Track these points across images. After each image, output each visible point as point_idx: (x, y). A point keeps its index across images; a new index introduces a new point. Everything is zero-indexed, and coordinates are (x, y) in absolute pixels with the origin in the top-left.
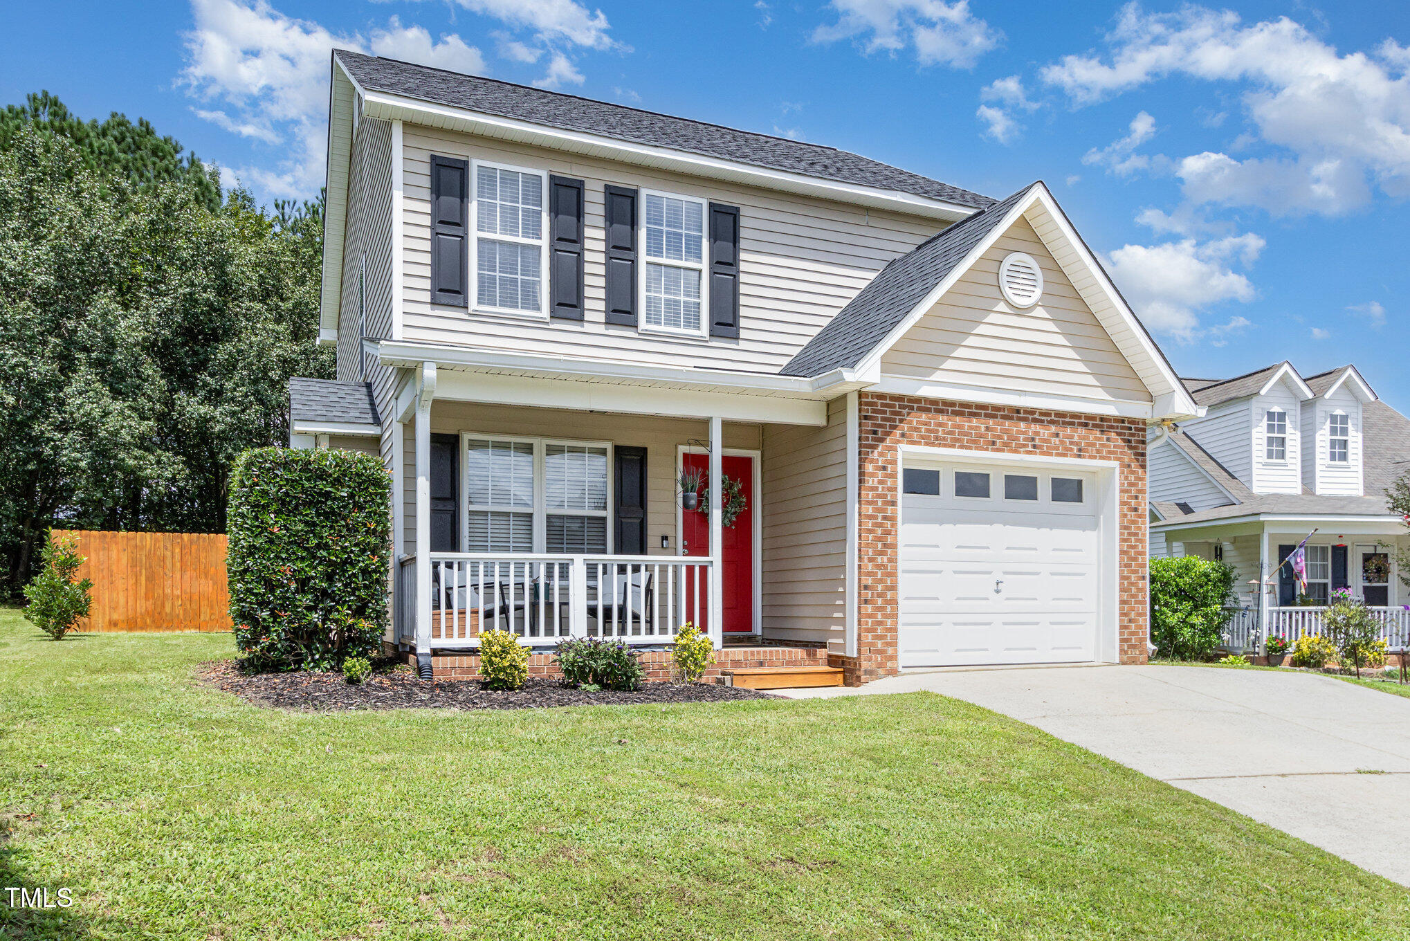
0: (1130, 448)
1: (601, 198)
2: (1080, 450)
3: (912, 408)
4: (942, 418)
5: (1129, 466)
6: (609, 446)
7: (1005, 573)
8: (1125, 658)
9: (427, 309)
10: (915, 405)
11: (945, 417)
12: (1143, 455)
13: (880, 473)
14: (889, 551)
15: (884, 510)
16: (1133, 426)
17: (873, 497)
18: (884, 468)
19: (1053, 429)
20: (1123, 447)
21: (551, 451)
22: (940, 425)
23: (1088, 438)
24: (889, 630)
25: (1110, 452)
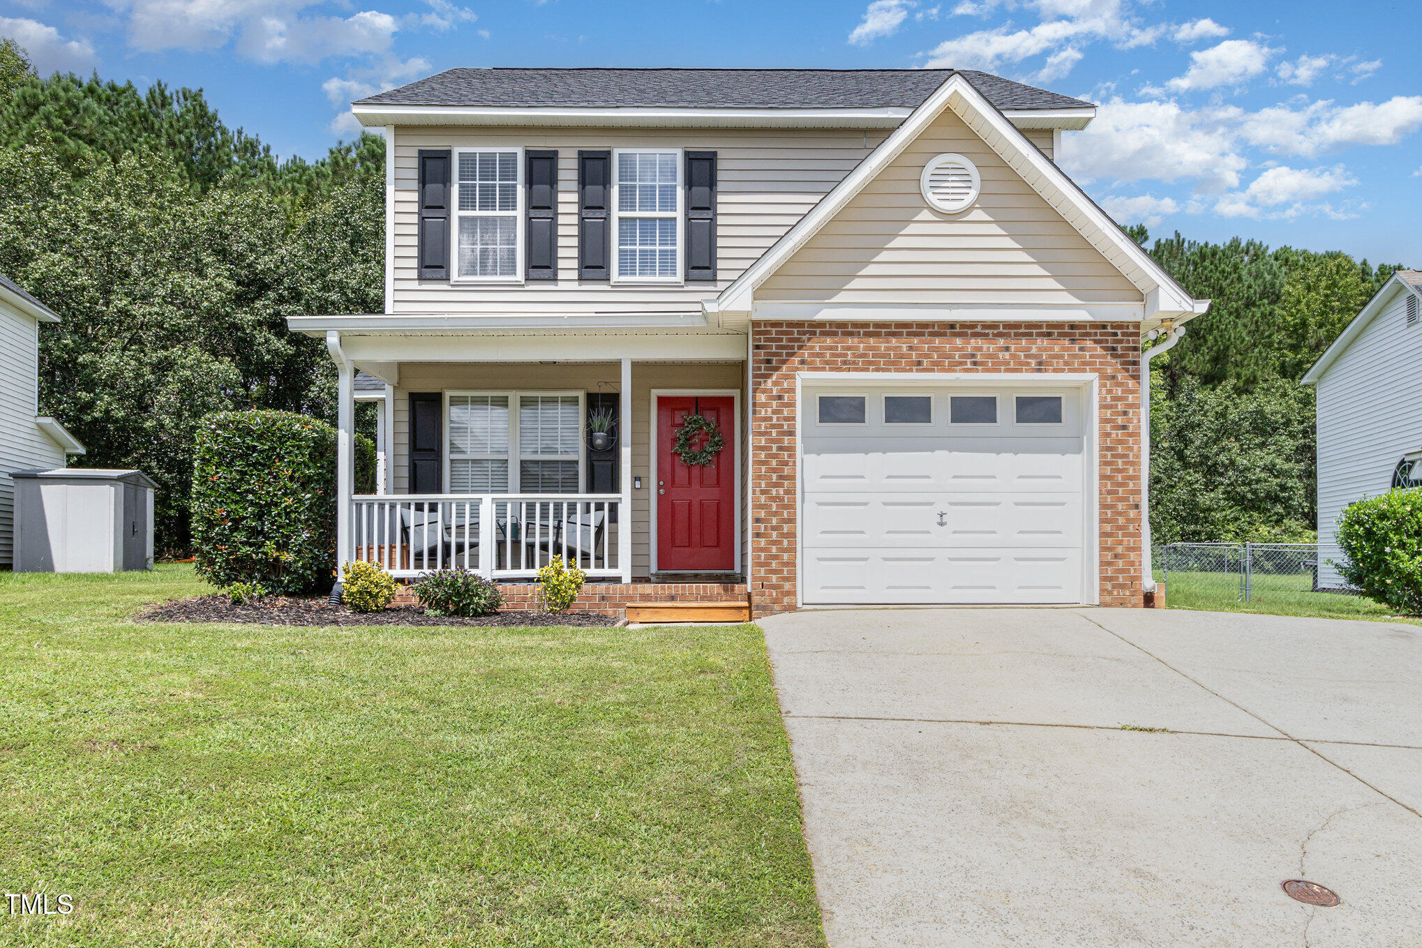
0: (1114, 356)
1: (574, 164)
2: (1040, 363)
3: (814, 333)
4: (850, 341)
5: (1113, 377)
6: (581, 395)
7: (951, 504)
8: (1108, 599)
9: (415, 285)
10: (818, 330)
11: (856, 340)
12: (1135, 363)
13: (774, 403)
14: (786, 483)
15: (781, 441)
16: (1119, 332)
17: (766, 427)
18: (780, 397)
19: (1002, 342)
20: (1104, 356)
21: (524, 402)
22: (849, 348)
23: (1052, 349)
24: (787, 564)
25: (1085, 363)
